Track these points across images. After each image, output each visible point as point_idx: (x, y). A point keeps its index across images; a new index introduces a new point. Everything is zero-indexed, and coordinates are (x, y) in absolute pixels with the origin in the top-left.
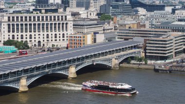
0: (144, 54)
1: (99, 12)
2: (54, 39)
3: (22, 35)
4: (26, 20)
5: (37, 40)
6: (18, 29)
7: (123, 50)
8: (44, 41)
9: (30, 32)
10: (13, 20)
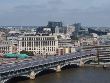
0: (97, 59)
1: (71, 35)
2: (47, 50)
3: (30, 48)
4: (32, 40)
5: (38, 51)
6: (28, 45)
7: (86, 56)
8: (42, 51)
9: (35, 46)
10: (25, 40)
